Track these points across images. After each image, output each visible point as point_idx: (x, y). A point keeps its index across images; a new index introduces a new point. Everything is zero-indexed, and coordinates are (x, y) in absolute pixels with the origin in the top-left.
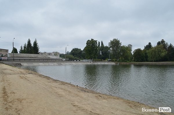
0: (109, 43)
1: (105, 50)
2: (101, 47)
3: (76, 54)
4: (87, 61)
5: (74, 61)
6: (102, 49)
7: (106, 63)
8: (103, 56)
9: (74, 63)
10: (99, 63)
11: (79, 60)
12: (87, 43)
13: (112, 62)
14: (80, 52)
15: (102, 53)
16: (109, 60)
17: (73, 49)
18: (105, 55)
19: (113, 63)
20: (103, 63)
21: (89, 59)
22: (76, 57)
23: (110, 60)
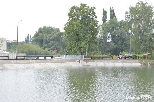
0: (127, 13)
1: (120, 30)
2: (110, 24)
3: (47, 42)
4: (70, 58)
5: (38, 59)
6: (113, 29)
7: (119, 64)
8: (115, 46)
9: (36, 65)
10: (101, 64)
11: (52, 57)
12: (69, 15)
13: (134, 60)
14: (58, 35)
15: (113, 37)
16: (126, 55)
17: (40, 29)
18: (119, 43)
19: (136, 64)
20: (110, 64)
21: (75, 53)
22: (46, 49)
23: (131, 55)
